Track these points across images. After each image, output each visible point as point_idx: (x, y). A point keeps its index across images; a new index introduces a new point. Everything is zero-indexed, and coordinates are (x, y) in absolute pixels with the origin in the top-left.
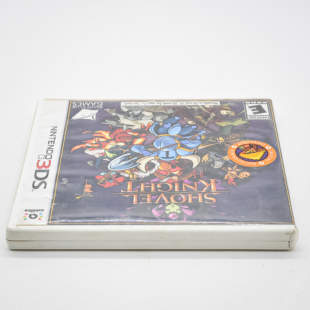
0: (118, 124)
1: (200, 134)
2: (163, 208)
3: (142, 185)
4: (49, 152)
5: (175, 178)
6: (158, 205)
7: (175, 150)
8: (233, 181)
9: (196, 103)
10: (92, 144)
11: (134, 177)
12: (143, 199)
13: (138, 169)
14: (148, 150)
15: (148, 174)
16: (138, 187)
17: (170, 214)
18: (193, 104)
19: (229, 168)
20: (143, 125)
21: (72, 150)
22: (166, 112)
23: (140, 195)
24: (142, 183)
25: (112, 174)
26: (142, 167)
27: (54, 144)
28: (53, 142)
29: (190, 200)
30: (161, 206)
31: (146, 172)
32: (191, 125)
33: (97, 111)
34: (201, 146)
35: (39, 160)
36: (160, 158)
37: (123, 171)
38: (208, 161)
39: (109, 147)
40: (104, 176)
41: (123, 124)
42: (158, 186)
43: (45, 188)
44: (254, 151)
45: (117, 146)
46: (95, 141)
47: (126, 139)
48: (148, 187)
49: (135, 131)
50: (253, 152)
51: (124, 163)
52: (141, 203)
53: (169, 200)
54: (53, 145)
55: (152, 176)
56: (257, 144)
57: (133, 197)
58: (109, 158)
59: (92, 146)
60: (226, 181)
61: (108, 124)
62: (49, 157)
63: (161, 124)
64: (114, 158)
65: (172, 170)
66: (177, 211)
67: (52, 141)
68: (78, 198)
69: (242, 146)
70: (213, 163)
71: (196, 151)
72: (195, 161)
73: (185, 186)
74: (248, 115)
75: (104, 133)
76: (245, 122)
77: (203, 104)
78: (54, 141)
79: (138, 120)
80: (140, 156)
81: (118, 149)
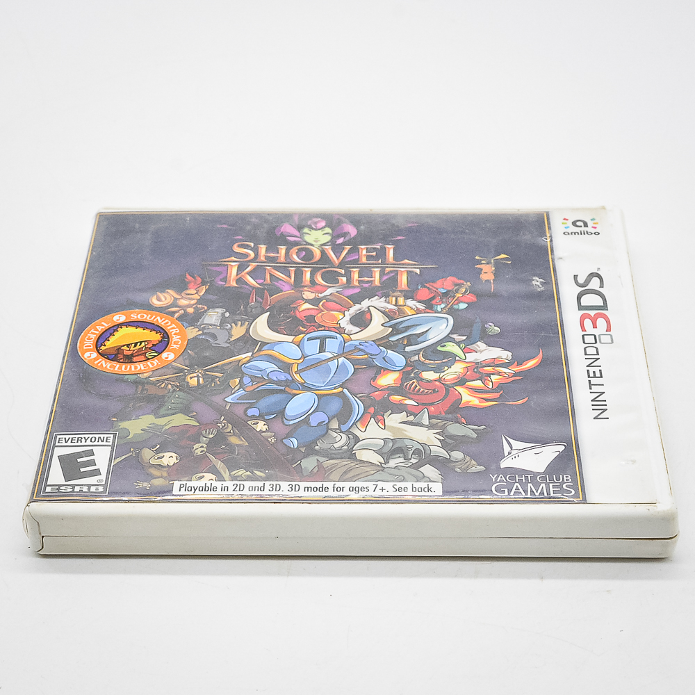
0: (443, 429)
1: (242, 392)
2: (335, 237)
3: (377, 283)
4: (591, 351)
5: (308, 295)
7: (304, 356)
8: (190, 282)
9: (238, 489)
10: (499, 373)
11: (394, 299)
12: (374, 253)
13: (388, 314)
14: (366, 356)
15: (366, 303)
16: (385, 278)
18: (248, 484)
19: (191, 310)
20: (380, 424)
21: (540, 356)
22: (321, 459)
23: (380, 261)
24: (379, 287)
25: (443, 306)
26: (378, 319)
27: (588, 371)
28: (592, 375)
29: (283, 252)
30: (340, 241)
31: (370, 308)
32: (261, 417)
33: (504, 464)
34: (244, 360)
35: (608, 333)
36: (338, 335)
37: (418, 311)
38: (233, 325)
39: (458, 368)
40: (459, 301)
41: (430, 427)
42: (344, 279)
43: (575, 277)
44: (125, 348)
45: (438, 370)
46: (493, 381)
47: (418, 387)
48: (366, 278)
49: (399, 408)
50: (128, 346)
51: (419, 330)
52: (379, 247)
53: (323, 252)
54: (588, 368)
55: (357, 299)
56: (114, 363)
57: (395, 259)
58: (453, 341)
59: (497, 368)
60: (203, 283)
61: (469, 426)
62: (590, 339)
63: (335, 425)
64: (441, 342)
65: (313, 313)
66: (309, 232)
67: (595, 377)
68: (503, 256)
69: (150, 357)
70: (224, 321)
71: (256, 351)
72: (261, 328)
73: (290, 277)
74: (110, 448)
75: (475, 402)
76: (124, 425)
77: (218, 484)
78: (589, 377)
79: (392, 438)
80: (383, 342)
81: (436, 362)
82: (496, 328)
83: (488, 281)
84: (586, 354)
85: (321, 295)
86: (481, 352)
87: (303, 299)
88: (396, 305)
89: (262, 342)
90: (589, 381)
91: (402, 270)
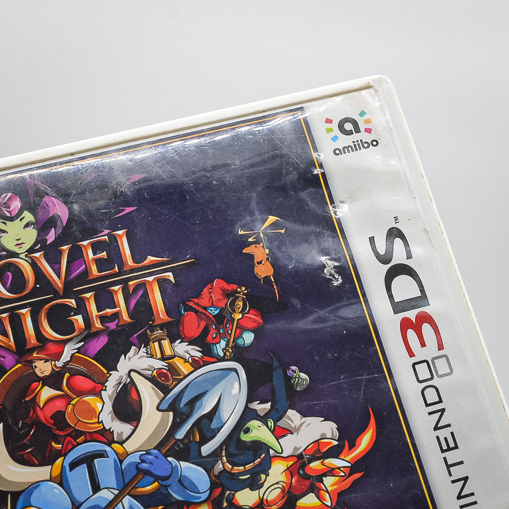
2: (44, 226)
3: (125, 317)
4: (431, 396)
6: (59, 241)
10: (331, 472)
11: (156, 344)
12: (105, 253)
13: (161, 381)
14: (156, 484)
15: (124, 365)
16: (133, 302)
17: (20, 212)
21: (373, 421)
23: (117, 269)
24: (129, 324)
25: (223, 343)
26: (149, 395)
27: (438, 438)
28: (444, 446)
30: (51, 237)
31: (133, 374)
35: (441, 353)
36: (107, 449)
37: (196, 364)
39: (278, 473)
42: (80, 319)
45: (254, 484)
46: (329, 489)
48: (108, 310)
51: (207, 406)
52: (106, 237)
53: (34, 264)
54: (438, 432)
55: (109, 359)
57: (134, 258)
58: (255, 415)
59: (327, 461)
62: (424, 372)
64: (241, 425)
66: (4, 227)
67: (449, 449)
68: (272, 219)
73: (6, 334)
78: (443, 451)
80: (169, 446)
81: (248, 467)
82: (303, 375)
83: (267, 278)
84: (427, 405)
85: (60, 364)
86: (298, 429)
87: (38, 379)
88: (163, 358)
89: (12, 493)
90: (445, 459)
91: (150, 279)
